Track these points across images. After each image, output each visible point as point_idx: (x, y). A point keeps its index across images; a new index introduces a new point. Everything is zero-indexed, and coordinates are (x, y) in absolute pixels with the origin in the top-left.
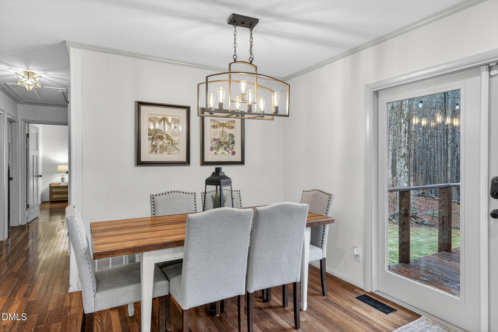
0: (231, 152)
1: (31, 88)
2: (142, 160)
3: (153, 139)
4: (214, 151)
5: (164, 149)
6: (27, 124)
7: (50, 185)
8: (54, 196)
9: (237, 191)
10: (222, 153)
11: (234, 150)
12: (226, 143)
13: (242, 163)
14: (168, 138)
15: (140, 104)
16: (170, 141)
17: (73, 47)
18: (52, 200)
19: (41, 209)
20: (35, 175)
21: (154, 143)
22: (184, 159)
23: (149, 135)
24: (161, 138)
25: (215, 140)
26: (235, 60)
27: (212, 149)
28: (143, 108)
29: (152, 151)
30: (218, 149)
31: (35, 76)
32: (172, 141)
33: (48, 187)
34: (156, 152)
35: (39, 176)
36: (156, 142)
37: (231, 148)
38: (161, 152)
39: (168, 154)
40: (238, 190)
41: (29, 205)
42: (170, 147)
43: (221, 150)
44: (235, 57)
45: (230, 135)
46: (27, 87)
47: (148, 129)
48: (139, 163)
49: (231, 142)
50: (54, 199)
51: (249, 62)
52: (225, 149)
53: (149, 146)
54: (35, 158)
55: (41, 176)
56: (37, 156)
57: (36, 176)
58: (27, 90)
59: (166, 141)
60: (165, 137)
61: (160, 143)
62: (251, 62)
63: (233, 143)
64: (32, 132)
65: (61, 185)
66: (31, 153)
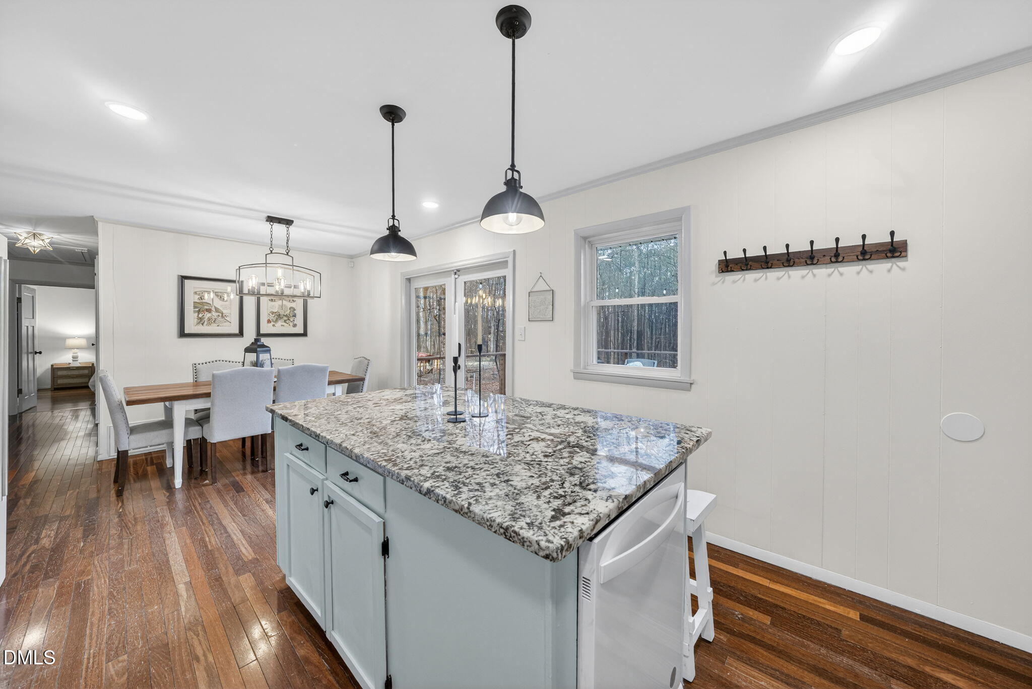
0: (291, 324)
1: (38, 251)
2: (186, 332)
3: (199, 312)
4: (272, 323)
5: (212, 321)
6: (17, 285)
7: (52, 366)
8: (60, 381)
9: (290, 360)
10: (282, 325)
11: (295, 323)
12: (286, 316)
13: (305, 334)
14: (217, 310)
15: (183, 278)
16: (219, 314)
17: (102, 222)
18: (55, 387)
19: (39, 398)
20: (30, 351)
21: (200, 316)
22: (236, 331)
23: (195, 307)
24: (209, 311)
25: (273, 313)
26: (271, 251)
27: (269, 321)
28: (186, 281)
29: (198, 323)
30: (276, 321)
31: (42, 238)
32: (222, 314)
33: (48, 369)
34: (202, 324)
35: (36, 353)
36: (203, 314)
37: (291, 320)
38: (209, 324)
39: (218, 326)
40: (292, 359)
41: (21, 389)
42: (220, 319)
43: (280, 323)
44: (271, 249)
45: (290, 309)
46: (31, 249)
47: (194, 302)
48: (182, 334)
49: (291, 315)
50: (58, 385)
51: (286, 253)
52: (285, 321)
53: (194, 318)
54: (30, 329)
55: (40, 353)
56: (33, 327)
57: (31, 353)
58: (31, 252)
59: (215, 314)
60: (213, 309)
61: (208, 315)
62: (287, 253)
63: (295, 316)
64: (25, 295)
65: (71, 365)
66: (25, 323)
